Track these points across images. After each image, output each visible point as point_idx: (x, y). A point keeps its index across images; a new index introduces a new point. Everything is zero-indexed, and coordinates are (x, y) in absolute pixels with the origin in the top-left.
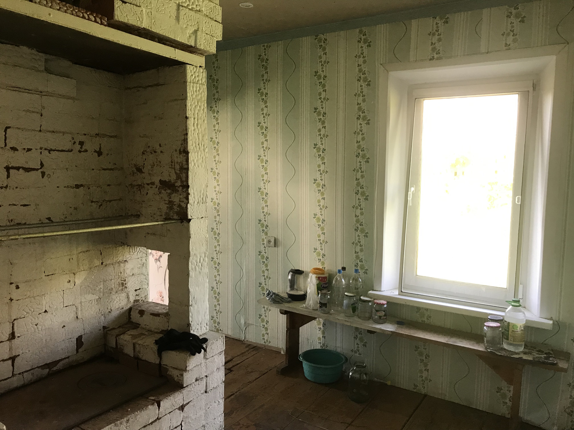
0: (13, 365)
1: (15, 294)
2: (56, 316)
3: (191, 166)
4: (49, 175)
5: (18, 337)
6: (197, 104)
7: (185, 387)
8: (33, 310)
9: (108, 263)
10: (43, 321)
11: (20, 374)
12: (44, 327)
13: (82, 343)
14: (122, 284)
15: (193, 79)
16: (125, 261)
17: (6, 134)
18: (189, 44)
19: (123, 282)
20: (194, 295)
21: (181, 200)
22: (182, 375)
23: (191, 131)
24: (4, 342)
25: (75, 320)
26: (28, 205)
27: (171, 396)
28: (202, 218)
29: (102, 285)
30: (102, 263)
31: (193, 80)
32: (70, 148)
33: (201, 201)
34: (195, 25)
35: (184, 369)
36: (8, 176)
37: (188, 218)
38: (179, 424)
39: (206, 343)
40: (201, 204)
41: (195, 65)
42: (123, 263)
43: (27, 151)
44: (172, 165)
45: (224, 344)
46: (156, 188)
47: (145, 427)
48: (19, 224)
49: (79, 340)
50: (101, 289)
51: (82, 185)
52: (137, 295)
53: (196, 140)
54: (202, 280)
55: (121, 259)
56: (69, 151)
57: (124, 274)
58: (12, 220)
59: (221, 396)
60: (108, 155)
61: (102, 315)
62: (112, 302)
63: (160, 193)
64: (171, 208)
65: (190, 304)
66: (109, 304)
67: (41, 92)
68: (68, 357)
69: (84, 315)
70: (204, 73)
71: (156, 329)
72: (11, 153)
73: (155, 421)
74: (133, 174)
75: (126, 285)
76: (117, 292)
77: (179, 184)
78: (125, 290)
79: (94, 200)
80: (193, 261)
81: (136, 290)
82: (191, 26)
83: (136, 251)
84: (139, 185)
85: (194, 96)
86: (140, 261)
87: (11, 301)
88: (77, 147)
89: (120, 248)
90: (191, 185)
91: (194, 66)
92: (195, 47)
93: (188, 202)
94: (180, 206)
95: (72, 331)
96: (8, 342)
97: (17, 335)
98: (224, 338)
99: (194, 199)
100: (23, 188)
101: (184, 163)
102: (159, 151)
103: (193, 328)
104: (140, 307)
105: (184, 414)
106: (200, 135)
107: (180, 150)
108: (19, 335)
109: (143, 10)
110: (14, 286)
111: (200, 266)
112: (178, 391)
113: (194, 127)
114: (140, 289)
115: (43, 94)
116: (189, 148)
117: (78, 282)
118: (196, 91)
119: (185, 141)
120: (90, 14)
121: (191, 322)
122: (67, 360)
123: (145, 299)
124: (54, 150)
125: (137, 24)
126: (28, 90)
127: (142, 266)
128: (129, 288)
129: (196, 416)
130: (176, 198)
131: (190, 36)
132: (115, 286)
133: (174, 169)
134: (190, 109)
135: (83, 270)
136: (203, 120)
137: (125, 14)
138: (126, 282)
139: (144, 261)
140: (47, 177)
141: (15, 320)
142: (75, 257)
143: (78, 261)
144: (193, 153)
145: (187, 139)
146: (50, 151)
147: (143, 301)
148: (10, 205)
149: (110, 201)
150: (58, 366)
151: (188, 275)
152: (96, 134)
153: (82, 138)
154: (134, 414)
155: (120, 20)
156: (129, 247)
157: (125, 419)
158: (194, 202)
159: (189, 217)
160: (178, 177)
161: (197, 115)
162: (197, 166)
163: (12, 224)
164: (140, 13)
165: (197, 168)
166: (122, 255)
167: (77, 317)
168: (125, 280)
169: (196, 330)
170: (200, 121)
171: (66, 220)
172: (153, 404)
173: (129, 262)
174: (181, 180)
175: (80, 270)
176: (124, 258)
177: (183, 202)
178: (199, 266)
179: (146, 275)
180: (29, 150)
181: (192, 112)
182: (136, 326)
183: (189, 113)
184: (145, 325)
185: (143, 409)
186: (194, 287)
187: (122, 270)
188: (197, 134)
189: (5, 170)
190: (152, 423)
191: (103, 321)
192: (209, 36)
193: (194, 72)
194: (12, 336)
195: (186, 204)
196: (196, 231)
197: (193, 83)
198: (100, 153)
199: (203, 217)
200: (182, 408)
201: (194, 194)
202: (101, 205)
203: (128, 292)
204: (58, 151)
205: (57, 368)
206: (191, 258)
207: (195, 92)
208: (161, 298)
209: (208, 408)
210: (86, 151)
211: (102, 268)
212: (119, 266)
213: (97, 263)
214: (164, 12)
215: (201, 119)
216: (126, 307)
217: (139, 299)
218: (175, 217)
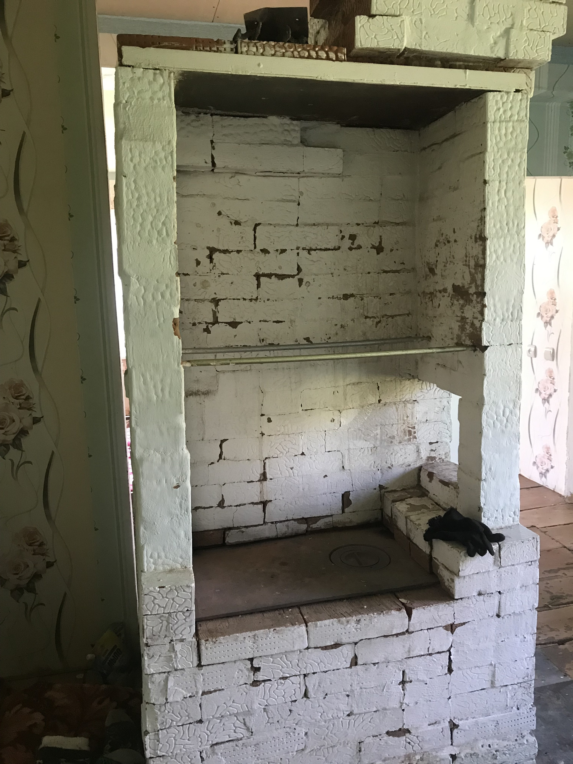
0: (264, 511)
1: (267, 428)
2: (316, 461)
3: (490, 261)
4: (308, 283)
5: (271, 479)
6: (507, 156)
7: (457, 600)
8: (287, 450)
9: (388, 401)
10: (300, 465)
11: (272, 523)
12: (300, 472)
13: (350, 502)
14: (410, 432)
15: (501, 115)
16: (415, 401)
17: (255, 232)
18: (494, 56)
19: (410, 429)
20: (490, 464)
21: (475, 316)
22: (453, 581)
23: (492, 203)
24: (254, 482)
25: (340, 470)
26: (281, 322)
27: (431, 606)
28: (510, 345)
29: (379, 431)
30: (379, 401)
31: (500, 117)
32: (337, 245)
33: (508, 317)
34: (507, 20)
35: (456, 572)
36: (258, 286)
37: (483, 345)
38: (445, 649)
39: (500, 543)
40: (509, 322)
41: (505, 90)
42: (411, 404)
43: (280, 254)
44: (466, 261)
45: (537, 550)
46: (449, 296)
47: (385, 636)
48: (271, 345)
49: (346, 496)
50: (378, 434)
51: (352, 295)
52: (432, 450)
53: (503, 217)
54: (508, 444)
55: (407, 397)
56: (335, 249)
57: (412, 419)
58: (263, 340)
59: (531, 629)
60: (392, 250)
61: (378, 470)
62: (394, 454)
63: (452, 304)
64: (462, 328)
65: (483, 478)
66: (389, 457)
67: (299, 173)
68: (332, 516)
69: (353, 466)
70: (523, 101)
71: (444, 503)
72: (262, 255)
73: (403, 634)
74: (426, 276)
75: (416, 435)
76: (400, 443)
77: (472, 290)
78: (413, 440)
79: (370, 315)
80: (490, 412)
81: (431, 443)
82: (498, 23)
83: (432, 388)
84: (431, 293)
85: (501, 144)
86: (438, 403)
87: (262, 436)
88: (347, 243)
89: (407, 382)
90: (489, 292)
91: (502, 93)
92: (505, 59)
93: (483, 320)
94: (473, 324)
95: (337, 483)
96: (259, 483)
97: (268, 476)
98: (537, 542)
99: (494, 315)
100: (276, 301)
101: (480, 256)
102: (452, 240)
103: (488, 515)
104: (433, 467)
105: (455, 638)
106: (511, 209)
107: (476, 238)
108: (272, 478)
109: (404, 20)
110: (265, 418)
111: (503, 421)
112: (445, 602)
113: (498, 196)
114: (437, 442)
115: (302, 175)
116: (487, 232)
117: (344, 422)
118: (506, 135)
119: (482, 220)
120: (319, 50)
121: (484, 504)
122: (330, 519)
123: (446, 457)
124: (315, 250)
125: (393, 45)
126: (283, 173)
127: (442, 410)
128: (420, 438)
129: (477, 646)
130: (469, 312)
131: (495, 43)
132: (399, 434)
133: (469, 266)
134: (491, 167)
135: (351, 407)
136: (518, 183)
137: (373, 34)
138: (415, 430)
139: (445, 403)
140: (306, 285)
141: (266, 458)
142: (341, 390)
143: (345, 394)
144: (495, 240)
145: (484, 217)
146: (309, 251)
147: (441, 460)
148: (260, 321)
149: (392, 317)
150: (318, 523)
151: (481, 433)
152: (375, 223)
153: (354, 230)
154: (368, 614)
155: (365, 46)
156: (421, 382)
157: (354, 618)
158: (495, 320)
159: (485, 343)
160: (473, 280)
161: (505, 176)
162: (502, 259)
163: (263, 344)
164: (400, 26)
165: (502, 263)
166: (411, 392)
167: (343, 467)
168: (414, 428)
169: (493, 519)
170: (511, 185)
171: (329, 341)
172: (399, 610)
173: (420, 403)
174: (476, 283)
175: (348, 407)
176: (413, 397)
177: (477, 318)
178: (501, 422)
179: (448, 424)
180: (283, 251)
181: (496, 171)
182: (423, 493)
183: (490, 174)
184: (434, 494)
185: (382, 612)
186: (491, 453)
187: (409, 412)
188: (504, 207)
189: (255, 278)
190: (397, 635)
191: (379, 478)
192: (536, 32)
193: (503, 103)
194: (264, 477)
195: (480, 322)
196: (496, 366)
197: (500, 122)
198: (379, 249)
199: (512, 344)
200: (452, 628)
201: (495, 306)
202: (379, 322)
203: (419, 444)
204: (321, 249)
205: (318, 525)
206: (486, 408)
207: (503, 137)
208: (547, 455)
209: (502, 641)
210: (359, 247)
211: (379, 408)
212: (405, 406)
213: (373, 399)
214: (445, 13)
215: (513, 180)
216: (414, 464)
217: (435, 455)
218: (468, 342)
